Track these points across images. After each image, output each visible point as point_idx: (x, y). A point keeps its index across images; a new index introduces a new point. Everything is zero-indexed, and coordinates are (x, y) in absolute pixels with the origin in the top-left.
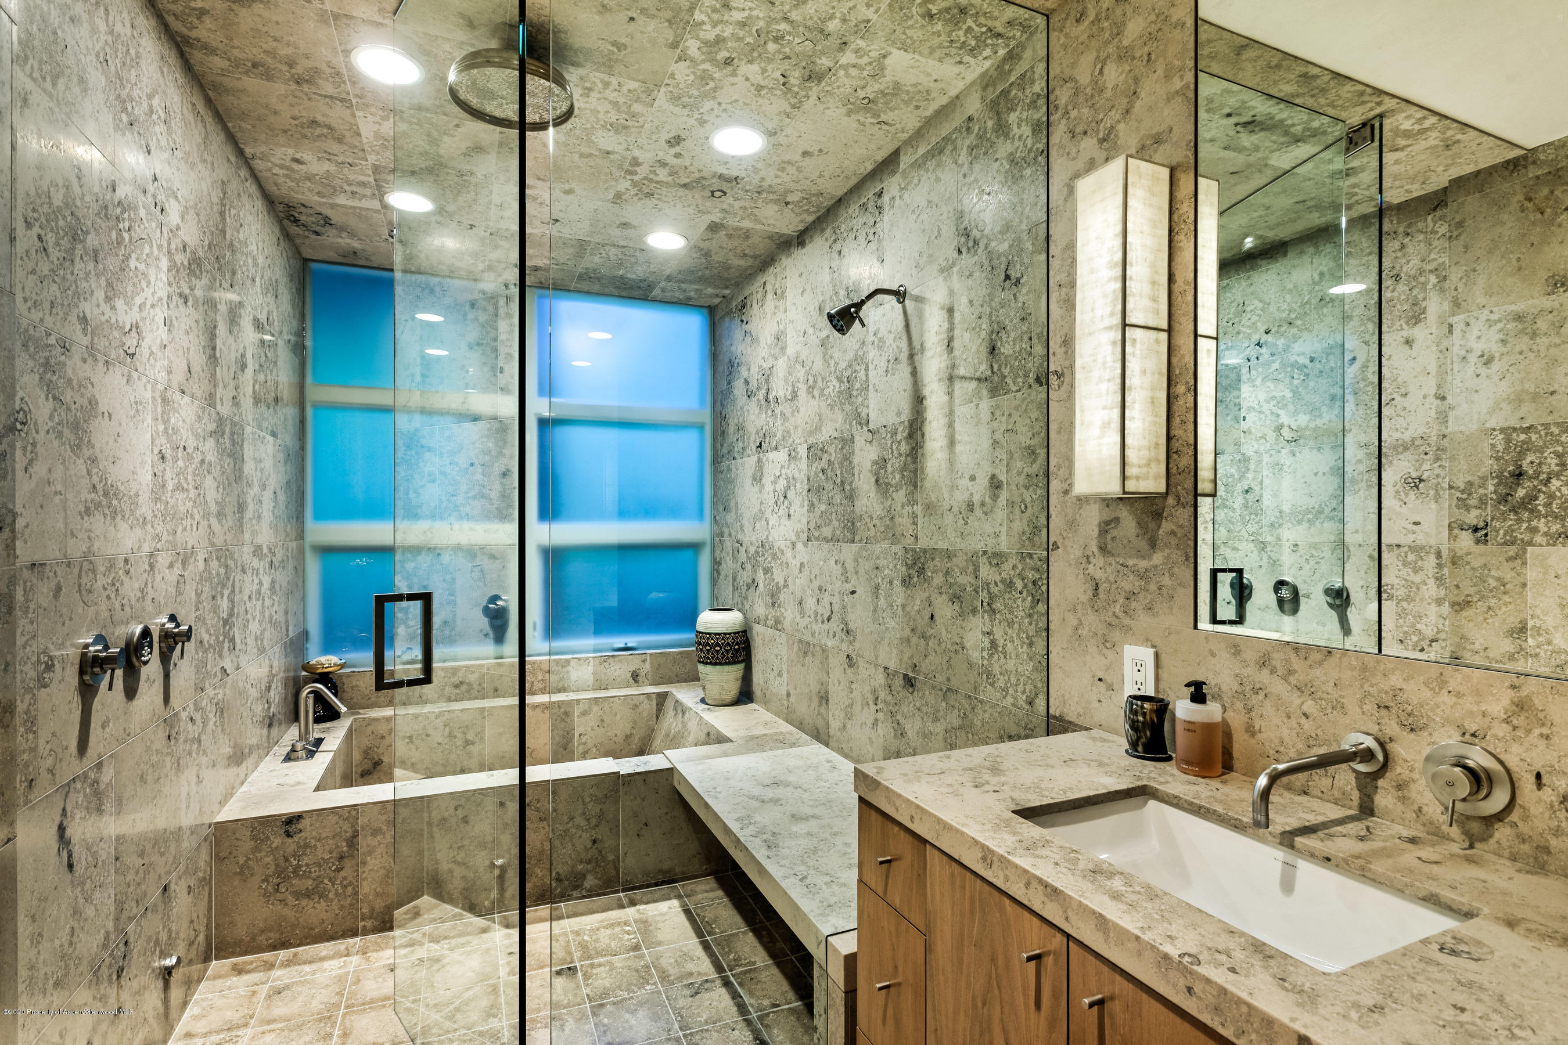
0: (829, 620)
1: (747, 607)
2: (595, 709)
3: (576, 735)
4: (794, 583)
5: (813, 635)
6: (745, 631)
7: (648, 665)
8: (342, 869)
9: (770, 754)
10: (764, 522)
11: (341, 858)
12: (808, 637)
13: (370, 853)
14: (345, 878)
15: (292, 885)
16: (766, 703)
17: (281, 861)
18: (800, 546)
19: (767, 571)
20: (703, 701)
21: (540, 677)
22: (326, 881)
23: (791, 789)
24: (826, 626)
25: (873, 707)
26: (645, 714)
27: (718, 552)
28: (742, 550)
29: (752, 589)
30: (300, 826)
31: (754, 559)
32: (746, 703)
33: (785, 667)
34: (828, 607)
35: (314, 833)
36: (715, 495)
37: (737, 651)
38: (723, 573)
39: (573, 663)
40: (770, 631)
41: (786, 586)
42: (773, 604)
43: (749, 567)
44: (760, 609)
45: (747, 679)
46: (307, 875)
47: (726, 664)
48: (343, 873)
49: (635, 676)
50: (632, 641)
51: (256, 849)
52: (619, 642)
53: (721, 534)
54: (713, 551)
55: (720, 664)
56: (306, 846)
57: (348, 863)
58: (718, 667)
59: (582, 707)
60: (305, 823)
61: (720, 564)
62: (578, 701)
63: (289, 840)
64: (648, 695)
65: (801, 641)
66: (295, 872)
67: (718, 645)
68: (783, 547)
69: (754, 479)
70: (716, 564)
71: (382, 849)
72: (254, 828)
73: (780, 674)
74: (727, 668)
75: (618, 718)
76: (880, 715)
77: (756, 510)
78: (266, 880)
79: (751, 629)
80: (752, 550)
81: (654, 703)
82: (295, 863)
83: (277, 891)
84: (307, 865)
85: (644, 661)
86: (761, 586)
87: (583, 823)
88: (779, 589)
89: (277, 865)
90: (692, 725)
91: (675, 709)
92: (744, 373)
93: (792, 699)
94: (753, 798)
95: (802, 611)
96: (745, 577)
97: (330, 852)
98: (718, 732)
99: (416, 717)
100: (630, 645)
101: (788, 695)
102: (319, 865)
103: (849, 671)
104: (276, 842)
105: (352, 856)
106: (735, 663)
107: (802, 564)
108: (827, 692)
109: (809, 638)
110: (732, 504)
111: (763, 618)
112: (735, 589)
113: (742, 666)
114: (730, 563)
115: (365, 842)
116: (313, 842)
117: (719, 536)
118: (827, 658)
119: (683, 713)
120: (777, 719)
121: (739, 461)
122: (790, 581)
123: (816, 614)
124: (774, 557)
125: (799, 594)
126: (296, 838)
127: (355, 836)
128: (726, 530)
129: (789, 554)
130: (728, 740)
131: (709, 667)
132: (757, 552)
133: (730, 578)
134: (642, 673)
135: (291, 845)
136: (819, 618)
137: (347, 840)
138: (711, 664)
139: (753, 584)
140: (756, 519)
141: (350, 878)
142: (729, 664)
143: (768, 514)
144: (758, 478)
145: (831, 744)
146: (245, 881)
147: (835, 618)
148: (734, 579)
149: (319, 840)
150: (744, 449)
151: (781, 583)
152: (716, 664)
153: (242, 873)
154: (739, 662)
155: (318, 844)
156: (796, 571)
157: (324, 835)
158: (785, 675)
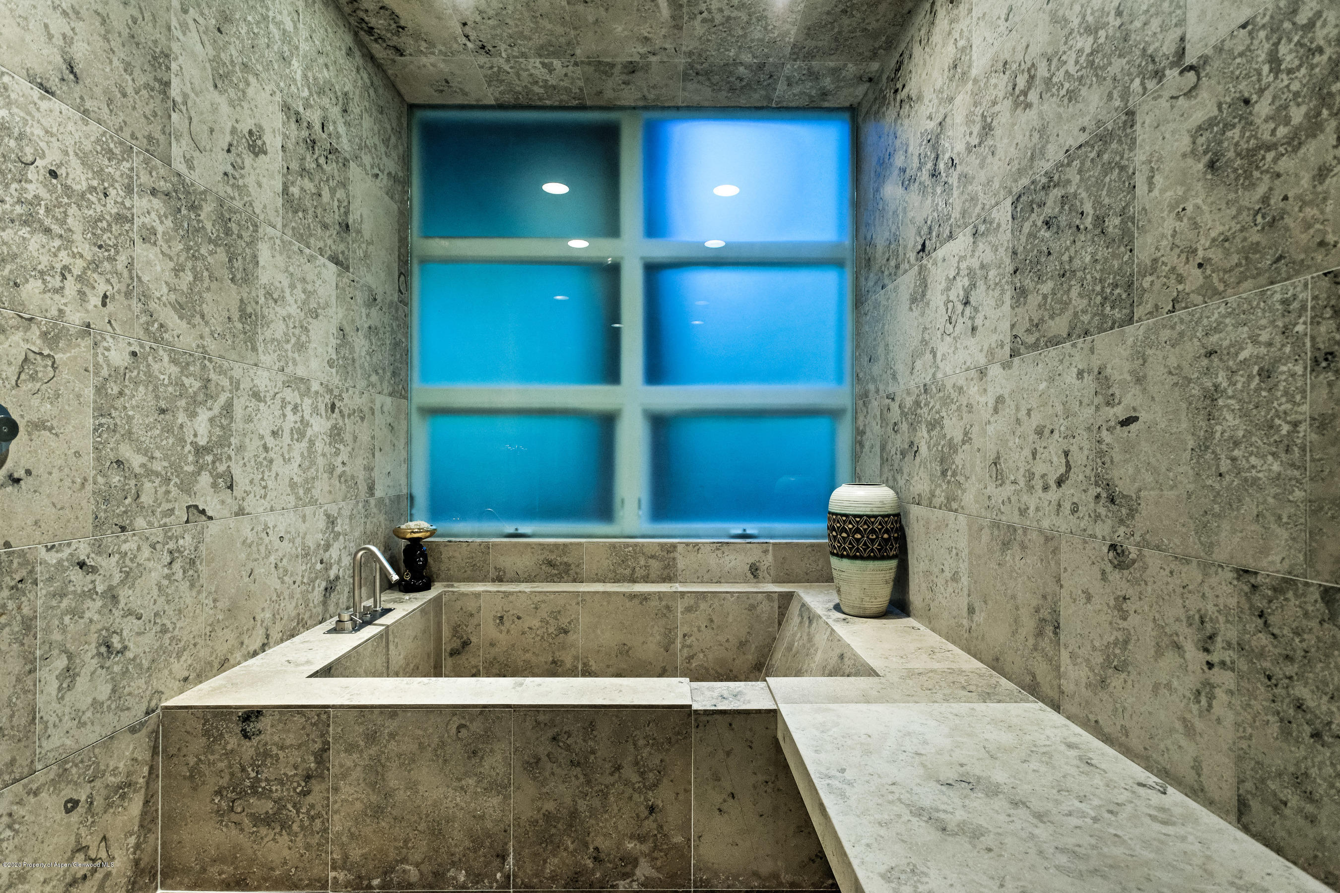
0: (1060, 483)
1: (901, 482)
2: (703, 606)
3: (680, 635)
4: (984, 432)
5: (1023, 512)
6: (898, 515)
7: (770, 557)
8: (309, 792)
9: (944, 707)
10: (928, 356)
11: (308, 778)
12: (1011, 516)
13: (344, 776)
14: (312, 806)
15: (250, 805)
16: (930, 621)
17: (237, 768)
18: (995, 371)
19: (934, 424)
20: (837, 608)
21: (642, 563)
22: (289, 806)
23: (1000, 803)
24: (1054, 495)
25: (1194, 655)
26: (765, 616)
27: (861, 418)
28: (895, 406)
29: (909, 456)
30: (259, 726)
31: (912, 416)
32: (898, 616)
33: (964, 567)
34: (1059, 462)
35: (276, 738)
36: (857, 346)
37: (887, 541)
38: (867, 445)
39: (680, 548)
40: (939, 513)
41: (967, 438)
42: (944, 473)
43: (904, 427)
44: (920, 484)
45: (901, 580)
46: (266, 794)
47: (869, 558)
48: (310, 799)
49: (754, 570)
50: (752, 528)
51: (209, 749)
52: (737, 528)
53: (866, 394)
54: (855, 418)
55: (862, 558)
56: (266, 754)
57: (317, 787)
58: (859, 563)
59: (689, 601)
60: (264, 723)
61: (863, 433)
62: (683, 594)
63: (248, 743)
64: (769, 595)
65: (995, 525)
66: (252, 787)
67: (858, 531)
68: (961, 382)
69: (914, 300)
70: (859, 433)
71: (357, 774)
72: (207, 721)
73: (955, 578)
74: (871, 564)
75: (730, 619)
76: (1220, 676)
77: (916, 342)
78: (219, 793)
79: (907, 513)
80: (909, 401)
81: (776, 605)
82: (253, 775)
83: (232, 809)
84: (267, 780)
85: (766, 552)
86: (924, 449)
87: (635, 778)
88: (953, 447)
89: (232, 774)
90: (821, 639)
91: (801, 615)
92: (899, 160)
93: (979, 617)
94: (919, 812)
95: (1000, 478)
96: (899, 442)
97: (296, 768)
98: (855, 655)
99: (507, 594)
100: (749, 532)
101: (971, 610)
102: (282, 784)
103: (1115, 576)
104: (233, 741)
105: (322, 777)
106: (883, 558)
107: (1000, 400)
108: (1055, 612)
109: (1016, 519)
110: (881, 350)
111: (926, 494)
112: (884, 461)
113: (893, 563)
114: (877, 429)
115: (337, 759)
116: (275, 750)
117: (863, 398)
118: (1055, 551)
119: (810, 622)
120: (951, 646)
121: (890, 286)
122: (975, 431)
123: (1030, 476)
124: (946, 401)
125: (991, 449)
126: (255, 741)
127: (325, 749)
128: (872, 387)
129: (973, 390)
130: (872, 673)
131: (846, 562)
132: (917, 403)
133: (877, 449)
134: (763, 567)
135: (248, 749)
136: (1038, 484)
137: (315, 754)
138: (848, 557)
139: (912, 449)
140: (915, 356)
141: (319, 808)
142: (875, 558)
143: (936, 342)
144: (919, 297)
145: (1066, 705)
146: (195, 789)
147: (1077, 476)
148: (883, 448)
149: (282, 748)
150: (897, 267)
151: (958, 437)
152: (855, 558)
153: (192, 777)
154: (889, 558)
155: (281, 754)
156: (986, 414)
157: (288, 742)
158: (965, 580)
